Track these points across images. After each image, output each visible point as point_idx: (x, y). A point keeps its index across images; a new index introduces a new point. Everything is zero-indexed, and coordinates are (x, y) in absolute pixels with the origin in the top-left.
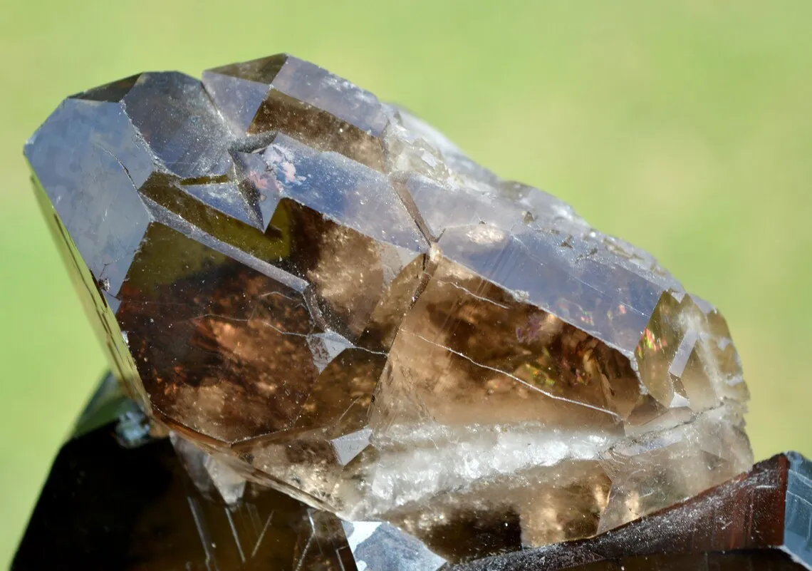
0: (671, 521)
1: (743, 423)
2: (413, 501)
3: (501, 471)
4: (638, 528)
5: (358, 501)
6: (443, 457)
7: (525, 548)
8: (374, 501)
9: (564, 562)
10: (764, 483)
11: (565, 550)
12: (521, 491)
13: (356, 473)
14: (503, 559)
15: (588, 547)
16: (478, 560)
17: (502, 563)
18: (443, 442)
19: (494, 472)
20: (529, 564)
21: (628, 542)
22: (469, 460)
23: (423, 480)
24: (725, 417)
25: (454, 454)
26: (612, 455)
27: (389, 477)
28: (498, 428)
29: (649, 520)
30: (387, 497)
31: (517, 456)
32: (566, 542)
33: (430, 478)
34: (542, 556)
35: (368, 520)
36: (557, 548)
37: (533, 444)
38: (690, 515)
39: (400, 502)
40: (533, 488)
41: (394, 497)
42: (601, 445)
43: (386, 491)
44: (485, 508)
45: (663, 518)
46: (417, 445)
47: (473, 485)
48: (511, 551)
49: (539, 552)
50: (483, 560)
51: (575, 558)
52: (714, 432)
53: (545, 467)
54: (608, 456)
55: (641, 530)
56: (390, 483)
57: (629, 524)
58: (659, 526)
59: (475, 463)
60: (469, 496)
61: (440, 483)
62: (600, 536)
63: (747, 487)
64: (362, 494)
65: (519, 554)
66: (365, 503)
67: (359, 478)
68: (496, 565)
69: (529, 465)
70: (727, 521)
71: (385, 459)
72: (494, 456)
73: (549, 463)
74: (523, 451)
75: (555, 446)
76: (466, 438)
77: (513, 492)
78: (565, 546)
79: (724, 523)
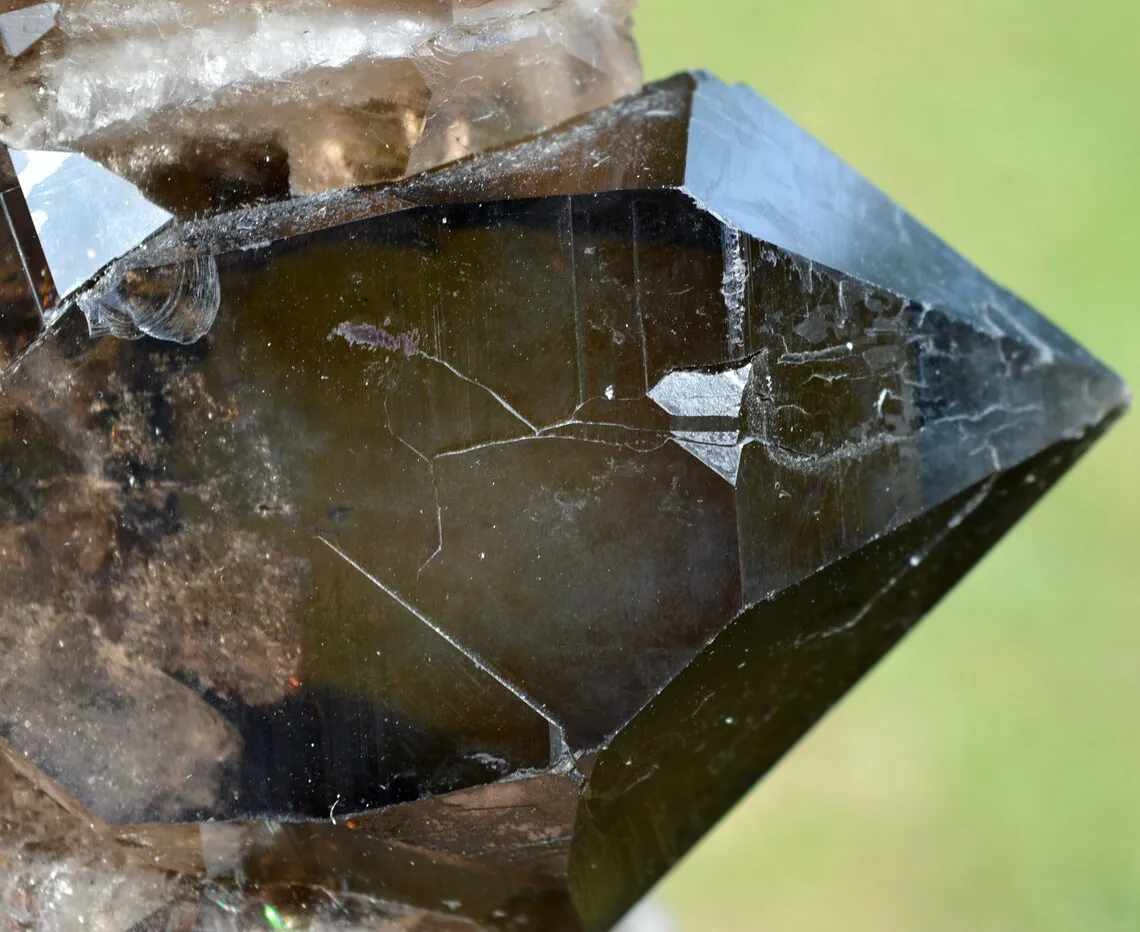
0: (518, 157)
1: (629, 22)
2: (122, 122)
3: (261, 75)
4: (468, 168)
5: (35, 120)
6: (170, 52)
7: (296, 197)
8: (60, 122)
9: (356, 212)
10: (658, 107)
11: (357, 197)
12: (292, 110)
13: (33, 74)
14: (261, 212)
15: (392, 193)
16: (223, 215)
17: (260, 218)
18: (172, 28)
19: (250, 74)
20: (302, 217)
21: (453, 185)
22: (211, 57)
23: (138, 87)
24: (603, 10)
25: (189, 46)
26: (433, 50)
27: (85, 83)
28: (258, 8)
29: (485, 157)
30: (81, 113)
31: (286, 52)
32: (359, 187)
33: (150, 83)
34: (322, 206)
35: (50, 148)
36: (345, 195)
37: (312, 31)
38: (547, 151)
39: (102, 122)
40: (310, 105)
41: (93, 115)
42: (417, 34)
43: (79, 103)
44: (235, 136)
45: (505, 155)
46: (128, 32)
47: (217, 96)
48: (273, 202)
49: (316, 200)
50: (231, 214)
51: (372, 207)
52: (587, 30)
53: (330, 70)
54: (427, 53)
55: (473, 169)
56: (87, 91)
57: (455, 162)
58: (500, 165)
59: (221, 63)
60: (210, 115)
61: (166, 93)
62: (410, 178)
63: (632, 114)
64: (41, 107)
65: (286, 204)
66: (46, 122)
67: (37, 82)
68: (250, 221)
69: (304, 65)
70: (602, 157)
71: (79, 53)
72: (250, 51)
73: (337, 62)
74: (296, 44)
75: (346, 35)
76: (207, 22)
77: (279, 110)
78: (356, 192)
79: (597, 158)
